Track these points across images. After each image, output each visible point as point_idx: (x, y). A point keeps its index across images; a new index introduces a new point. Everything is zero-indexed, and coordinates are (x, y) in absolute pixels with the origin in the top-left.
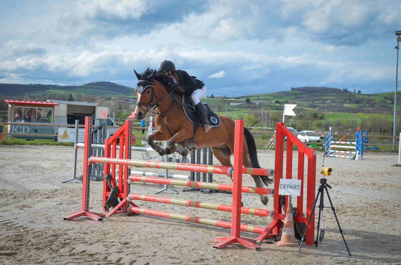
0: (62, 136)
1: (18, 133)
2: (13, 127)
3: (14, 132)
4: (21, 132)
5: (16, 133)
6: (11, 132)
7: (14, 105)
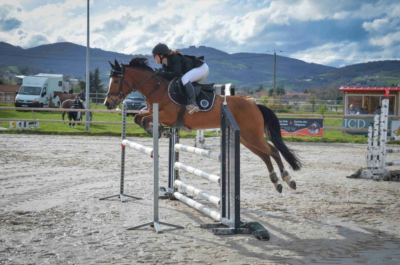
0: (396, 132)
1: (352, 128)
2: (346, 120)
3: (346, 128)
4: (355, 127)
5: (349, 128)
6: (343, 127)
7: (346, 93)
